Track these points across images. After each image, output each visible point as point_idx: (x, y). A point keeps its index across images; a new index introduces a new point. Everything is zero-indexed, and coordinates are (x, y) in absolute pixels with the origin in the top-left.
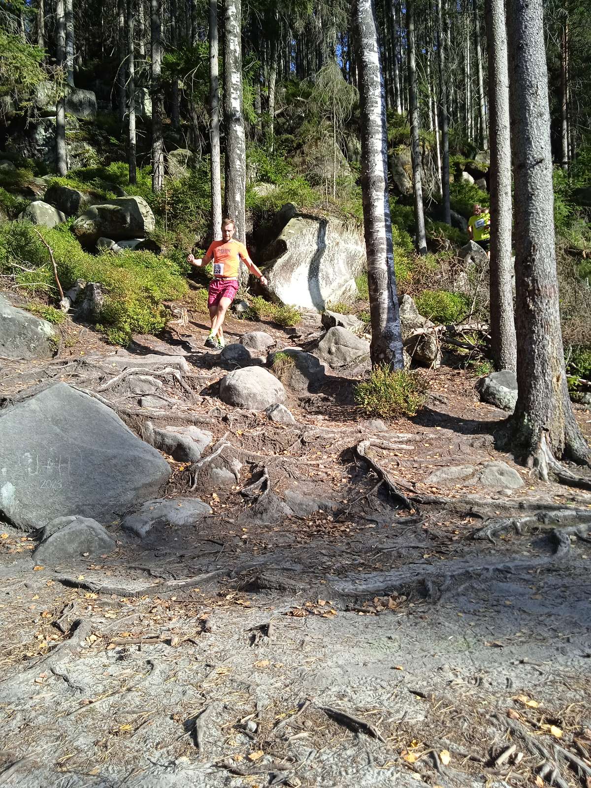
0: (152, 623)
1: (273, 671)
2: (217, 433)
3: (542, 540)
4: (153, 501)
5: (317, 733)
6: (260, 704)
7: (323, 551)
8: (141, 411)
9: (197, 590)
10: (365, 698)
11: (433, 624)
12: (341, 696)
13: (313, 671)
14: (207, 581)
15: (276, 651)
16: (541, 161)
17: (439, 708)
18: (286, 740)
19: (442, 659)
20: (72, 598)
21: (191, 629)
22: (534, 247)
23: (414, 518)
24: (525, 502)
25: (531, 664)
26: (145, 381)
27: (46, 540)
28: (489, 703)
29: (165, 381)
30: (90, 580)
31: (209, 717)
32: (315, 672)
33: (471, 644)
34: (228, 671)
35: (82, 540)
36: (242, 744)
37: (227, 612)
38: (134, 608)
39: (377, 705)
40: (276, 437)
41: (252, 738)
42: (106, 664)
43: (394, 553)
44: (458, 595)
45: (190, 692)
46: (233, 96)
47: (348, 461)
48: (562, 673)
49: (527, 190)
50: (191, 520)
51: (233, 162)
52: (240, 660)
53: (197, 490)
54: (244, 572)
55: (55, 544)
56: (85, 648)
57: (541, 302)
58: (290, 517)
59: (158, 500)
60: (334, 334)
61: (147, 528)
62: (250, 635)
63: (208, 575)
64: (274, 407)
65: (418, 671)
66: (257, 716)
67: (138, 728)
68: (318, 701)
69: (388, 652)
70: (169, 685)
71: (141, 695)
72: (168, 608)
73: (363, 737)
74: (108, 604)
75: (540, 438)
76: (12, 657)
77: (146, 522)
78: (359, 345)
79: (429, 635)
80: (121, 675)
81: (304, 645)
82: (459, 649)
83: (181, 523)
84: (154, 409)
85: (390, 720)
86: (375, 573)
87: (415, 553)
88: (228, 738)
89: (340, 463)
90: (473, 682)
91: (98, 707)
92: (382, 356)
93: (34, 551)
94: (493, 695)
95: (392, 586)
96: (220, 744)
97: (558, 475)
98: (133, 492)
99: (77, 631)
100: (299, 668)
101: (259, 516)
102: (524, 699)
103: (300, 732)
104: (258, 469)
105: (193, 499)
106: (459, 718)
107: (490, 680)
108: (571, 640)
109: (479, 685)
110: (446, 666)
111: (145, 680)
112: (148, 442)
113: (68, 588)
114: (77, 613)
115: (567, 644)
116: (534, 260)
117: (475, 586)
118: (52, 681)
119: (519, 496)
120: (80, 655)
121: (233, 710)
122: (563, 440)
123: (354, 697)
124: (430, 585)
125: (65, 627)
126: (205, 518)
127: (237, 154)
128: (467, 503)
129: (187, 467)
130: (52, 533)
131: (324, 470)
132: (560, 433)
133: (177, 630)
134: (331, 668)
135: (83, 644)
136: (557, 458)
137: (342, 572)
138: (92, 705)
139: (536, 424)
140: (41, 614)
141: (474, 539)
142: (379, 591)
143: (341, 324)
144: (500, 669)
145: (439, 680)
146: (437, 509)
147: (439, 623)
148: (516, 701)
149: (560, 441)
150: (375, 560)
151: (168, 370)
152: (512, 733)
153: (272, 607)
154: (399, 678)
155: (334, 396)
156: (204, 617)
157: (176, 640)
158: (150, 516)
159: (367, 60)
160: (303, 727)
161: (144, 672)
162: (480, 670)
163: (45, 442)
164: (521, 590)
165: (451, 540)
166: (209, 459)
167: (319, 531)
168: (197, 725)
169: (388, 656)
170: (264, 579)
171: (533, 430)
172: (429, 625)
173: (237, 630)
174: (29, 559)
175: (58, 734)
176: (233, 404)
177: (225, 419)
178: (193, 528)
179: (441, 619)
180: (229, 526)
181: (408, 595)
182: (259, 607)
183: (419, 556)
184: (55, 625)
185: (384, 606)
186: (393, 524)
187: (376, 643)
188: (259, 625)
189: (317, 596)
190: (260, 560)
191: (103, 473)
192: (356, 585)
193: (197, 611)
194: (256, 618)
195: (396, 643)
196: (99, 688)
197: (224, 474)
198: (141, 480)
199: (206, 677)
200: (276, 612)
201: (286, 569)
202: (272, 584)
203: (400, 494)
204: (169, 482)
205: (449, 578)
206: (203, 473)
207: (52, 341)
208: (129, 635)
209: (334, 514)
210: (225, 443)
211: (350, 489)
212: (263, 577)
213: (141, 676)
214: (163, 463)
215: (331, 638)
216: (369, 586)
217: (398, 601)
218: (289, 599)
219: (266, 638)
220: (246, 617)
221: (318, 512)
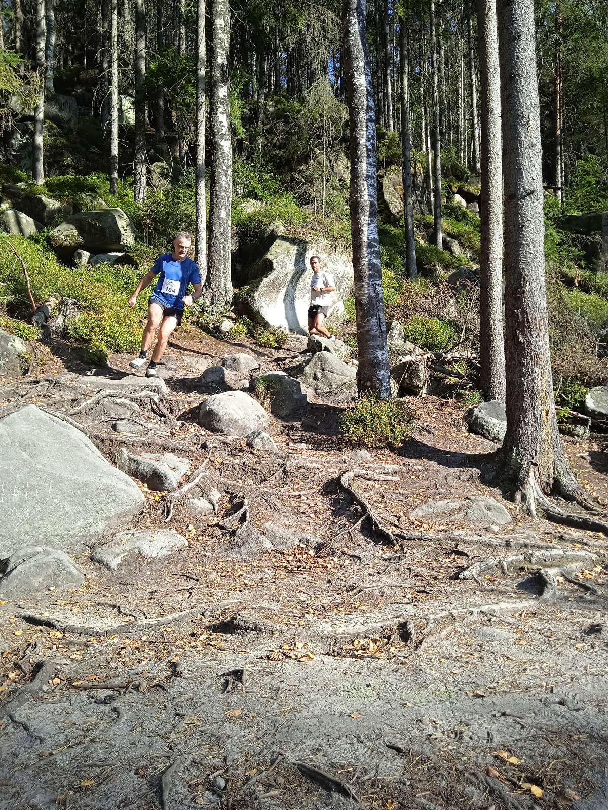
0: (120, 665)
1: (245, 721)
2: (196, 462)
3: (528, 581)
4: (125, 532)
5: (288, 791)
6: (230, 758)
7: (302, 589)
8: (115, 435)
9: (169, 630)
10: (341, 753)
11: (414, 671)
12: (316, 750)
13: (288, 721)
14: (180, 619)
15: (249, 699)
16: (532, 192)
17: (417, 764)
18: (257, 798)
19: (422, 710)
20: (36, 636)
21: (161, 672)
22: (524, 278)
23: (399, 555)
24: (512, 540)
25: (513, 716)
26: (120, 405)
27: (10, 572)
28: (469, 759)
29: (142, 404)
30: (55, 617)
31: (176, 772)
32: (289, 724)
33: (452, 694)
34: (198, 720)
35: (49, 573)
36: (210, 802)
37: (200, 654)
38: (101, 649)
39: (353, 760)
40: (257, 466)
41: (220, 796)
42: (69, 710)
43: (377, 592)
44: (441, 639)
45: (157, 744)
46: (220, 110)
47: (332, 493)
48: (544, 727)
49: (519, 221)
50: (164, 552)
51: (219, 178)
52: (211, 709)
53: (172, 521)
54: (221, 611)
55: (19, 577)
56: (47, 693)
57: (531, 334)
58: (269, 551)
59: (131, 531)
60: (320, 359)
61: (119, 560)
62: (223, 680)
63: (183, 613)
64: (256, 434)
65: (396, 724)
66: (227, 771)
67: (100, 784)
68: (291, 756)
69: (366, 702)
70: (135, 736)
71: (105, 747)
72: (138, 649)
73: (337, 796)
74: (74, 644)
75: (528, 473)
77: (118, 555)
78: (345, 371)
79: (409, 682)
80: (85, 723)
81: (279, 693)
82: (440, 698)
83: (154, 555)
84: (129, 435)
85: (366, 777)
86: (355, 613)
87: (400, 593)
88: (196, 796)
89: (321, 494)
90: (453, 736)
91: (58, 760)
92: (369, 384)
94: (473, 750)
95: (373, 628)
96: (186, 802)
97: (546, 511)
98: (104, 522)
99: (40, 675)
100: (273, 718)
101: (237, 549)
102: (505, 755)
103: (271, 790)
104: (237, 500)
105: (168, 530)
106: (437, 775)
107: (470, 733)
108: (555, 691)
109: (459, 739)
110: (426, 719)
111: (109, 729)
112: (122, 469)
113: (32, 625)
114: (40, 653)
115: (551, 694)
116: (524, 292)
117: (459, 629)
118: (10, 729)
119: (506, 533)
120: (42, 700)
121: (201, 765)
122: (552, 475)
123: (329, 751)
124: (412, 627)
125: (27, 668)
126: (180, 551)
127: (224, 170)
128: (453, 540)
129: (163, 497)
130: (16, 564)
131: (307, 502)
132: (549, 467)
133: (146, 674)
134: (306, 718)
135: (45, 688)
136: (545, 493)
137: (322, 611)
138: (51, 758)
139: (525, 458)
140: (2, 653)
141: (458, 578)
142: (360, 633)
143: (327, 349)
144: (481, 722)
145: (418, 733)
146: (422, 546)
147: (420, 670)
148: (496, 757)
149: (549, 476)
150: (356, 599)
151: (145, 393)
152: (492, 791)
153: (248, 650)
154: (377, 731)
155: (319, 423)
156: (175, 659)
157: (145, 685)
158: (122, 548)
159: (357, 83)
160: (274, 784)
161: (109, 720)
162: (461, 723)
163: (11, 469)
164: (505, 635)
165: (435, 579)
166: (186, 488)
167: (299, 567)
168: (163, 781)
169: (366, 705)
170: (240, 619)
171: (521, 465)
172: (409, 671)
173: (209, 674)
175: (14, 790)
176: (215, 430)
177: (204, 446)
178: (168, 560)
179: (423, 666)
180: (205, 560)
181: (389, 638)
182: (234, 650)
183: (402, 596)
184: (17, 666)
185: (364, 650)
186: (376, 561)
187: (354, 692)
188: (232, 669)
189: (294, 639)
190: (237, 598)
191: (72, 502)
192: (335, 626)
193: (168, 653)
194: (230, 661)
195: (374, 692)
196: (60, 738)
197: (201, 504)
198: (113, 509)
199: (174, 727)
200: (251, 655)
201: (263, 608)
202: (248, 625)
203: (384, 528)
204: (143, 512)
205: (432, 621)
206: (179, 503)
207: (23, 358)
208: (95, 679)
209: (315, 548)
210: (204, 471)
211: (333, 523)
212: (239, 617)
213: (105, 725)
214: (137, 492)
215: (308, 685)
216: (349, 627)
217: (379, 644)
218: (266, 641)
219: (240, 684)
220: (220, 661)
221: (299, 546)
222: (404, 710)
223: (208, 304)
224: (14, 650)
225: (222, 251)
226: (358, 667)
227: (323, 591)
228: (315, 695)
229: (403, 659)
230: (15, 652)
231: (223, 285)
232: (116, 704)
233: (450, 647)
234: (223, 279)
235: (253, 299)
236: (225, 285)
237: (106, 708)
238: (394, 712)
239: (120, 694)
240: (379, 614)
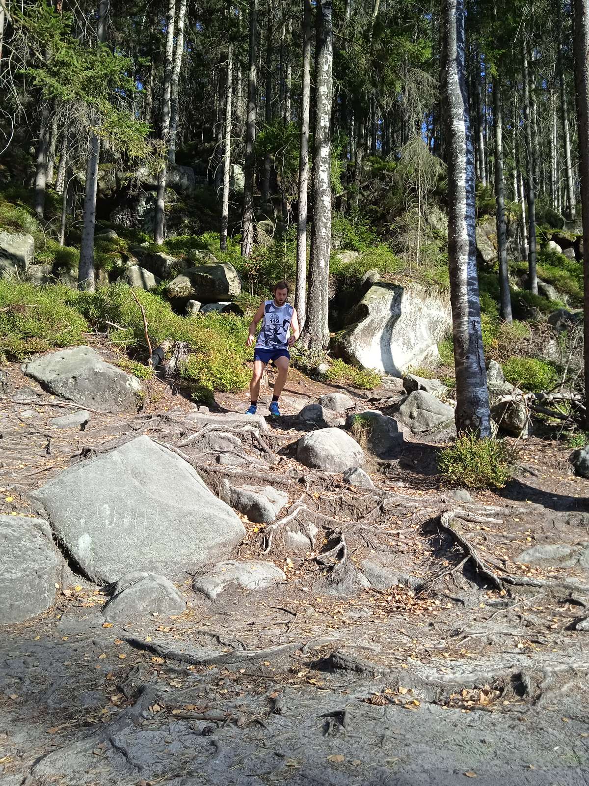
0: (218, 696)
1: (349, 768)
2: (294, 494)
4: (225, 562)
7: (403, 630)
8: (218, 467)
9: (267, 663)
11: (533, 729)
14: (278, 653)
15: (352, 745)
19: (549, 776)
20: (139, 660)
21: (259, 708)
23: (506, 600)
26: (224, 438)
27: (117, 595)
29: (243, 439)
30: (157, 643)
32: (398, 776)
33: (583, 760)
34: (299, 763)
35: (153, 598)
37: (298, 691)
38: (199, 678)
40: (354, 502)
42: (169, 740)
43: (484, 639)
44: (561, 695)
46: (321, 168)
47: (431, 533)
50: (263, 585)
51: (319, 230)
52: (312, 752)
53: (271, 553)
54: (319, 647)
55: (125, 601)
56: (147, 719)
58: (367, 589)
59: (231, 562)
60: (416, 398)
61: (218, 590)
62: (323, 721)
63: (280, 647)
64: (353, 470)
69: (482, 760)
70: (233, 773)
71: (202, 782)
72: (236, 681)
74: (174, 671)
76: (73, 721)
77: (218, 584)
78: (442, 410)
79: (530, 741)
80: (183, 754)
81: (384, 740)
82: (569, 764)
83: (253, 586)
84: (232, 467)
86: (462, 660)
87: (510, 642)
89: (420, 534)
92: (468, 422)
93: (105, 607)
95: (483, 678)
98: (206, 551)
100: (380, 769)
101: (334, 585)
104: (334, 536)
105: (266, 562)
111: (207, 763)
112: (224, 500)
113: (135, 649)
114: (141, 678)
117: (582, 686)
118: (109, 754)
120: (142, 726)
124: (527, 680)
125: (128, 692)
126: (278, 584)
127: (323, 222)
128: (566, 587)
129: (262, 529)
130: (124, 588)
131: (405, 541)
133: (244, 709)
135: (145, 714)
137: (425, 655)
140: (107, 675)
141: (575, 629)
142: (468, 682)
143: (423, 388)
146: (531, 592)
147: (541, 729)
150: (462, 645)
151: (247, 428)
153: (348, 691)
155: (416, 462)
156: (273, 695)
157: (243, 720)
158: (222, 577)
159: (456, 129)
161: (207, 754)
163: (123, 495)
165: (549, 628)
166: (284, 521)
167: (399, 607)
169: (482, 764)
170: (340, 658)
173: (309, 714)
174: (99, 614)
176: (312, 466)
177: (302, 481)
178: (266, 592)
179: (543, 724)
180: (302, 594)
181: (502, 690)
182: (334, 690)
183: (512, 645)
184: (120, 690)
185: (474, 701)
186: (482, 605)
187: (468, 747)
188: (333, 711)
189: (397, 683)
190: (334, 636)
191: (178, 529)
192: (441, 673)
193: (266, 688)
194: (330, 702)
195: (490, 749)
196: (158, 768)
197: (299, 538)
198: (215, 539)
199: (274, 768)
200: (352, 697)
201: (363, 648)
202: (348, 664)
203: (489, 572)
204: (243, 543)
205: (550, 674)
206: (277, 536)
207: (139, 396)
208: (194, 709)
209: (415, 589)
210: (301, 505)
211: (433, 564)
212: (338, 655)
213: (203, 758)
214: (238, 523)
215: (415, 734)
216: (456, 675)
217: (491, 696)
218: (367, 683)
219: (341, 727)
220: (319, 700)
221: (398, 586)
222: (527, 774)
223: (306, 347)
224: (118, 673)
225: (320, 298)
226: (469, 719)
227: (425, 635)
228: (423, 747)
229: (519, 715)
230: (118, 675)
231: (320, 330)
232: (214, 737)
233: (572, 705)
234: (321, 324)
235: (349, 342)
236: (322, 330)
237: (204, 741)
238: (515, 775)
239: (218, 727)
240: (488, 663)
